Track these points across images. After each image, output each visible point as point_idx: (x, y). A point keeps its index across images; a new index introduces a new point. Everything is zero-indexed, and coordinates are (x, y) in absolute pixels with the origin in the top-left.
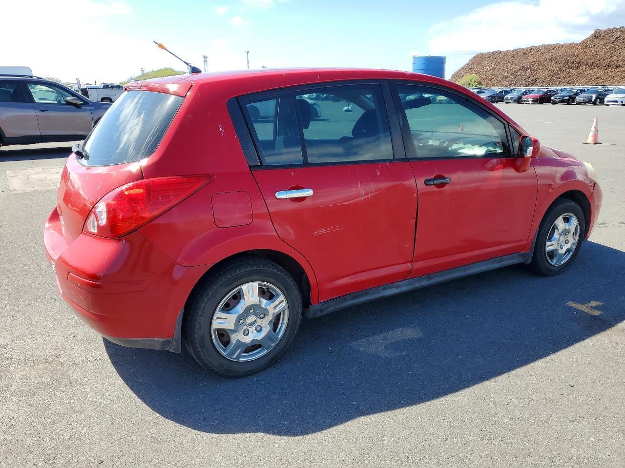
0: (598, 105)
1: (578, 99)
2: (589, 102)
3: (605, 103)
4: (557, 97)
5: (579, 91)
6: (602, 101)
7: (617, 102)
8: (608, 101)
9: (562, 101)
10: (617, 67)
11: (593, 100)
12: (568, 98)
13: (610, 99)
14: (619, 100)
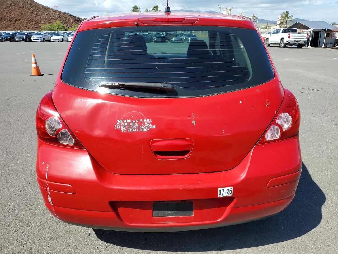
0: (28, 42)
1: (16, 38)
2: (23, 40)
3: (32, 40)
4: (3, 37)
5: (14, 34)
6: (30, 40)
7: (38, 40)
8: (34, 40)
9: (7, 40)
10: (16, 21)
11: (25, 39)
12: (9, 38)
13: (35, 38)
14: (40, 39)
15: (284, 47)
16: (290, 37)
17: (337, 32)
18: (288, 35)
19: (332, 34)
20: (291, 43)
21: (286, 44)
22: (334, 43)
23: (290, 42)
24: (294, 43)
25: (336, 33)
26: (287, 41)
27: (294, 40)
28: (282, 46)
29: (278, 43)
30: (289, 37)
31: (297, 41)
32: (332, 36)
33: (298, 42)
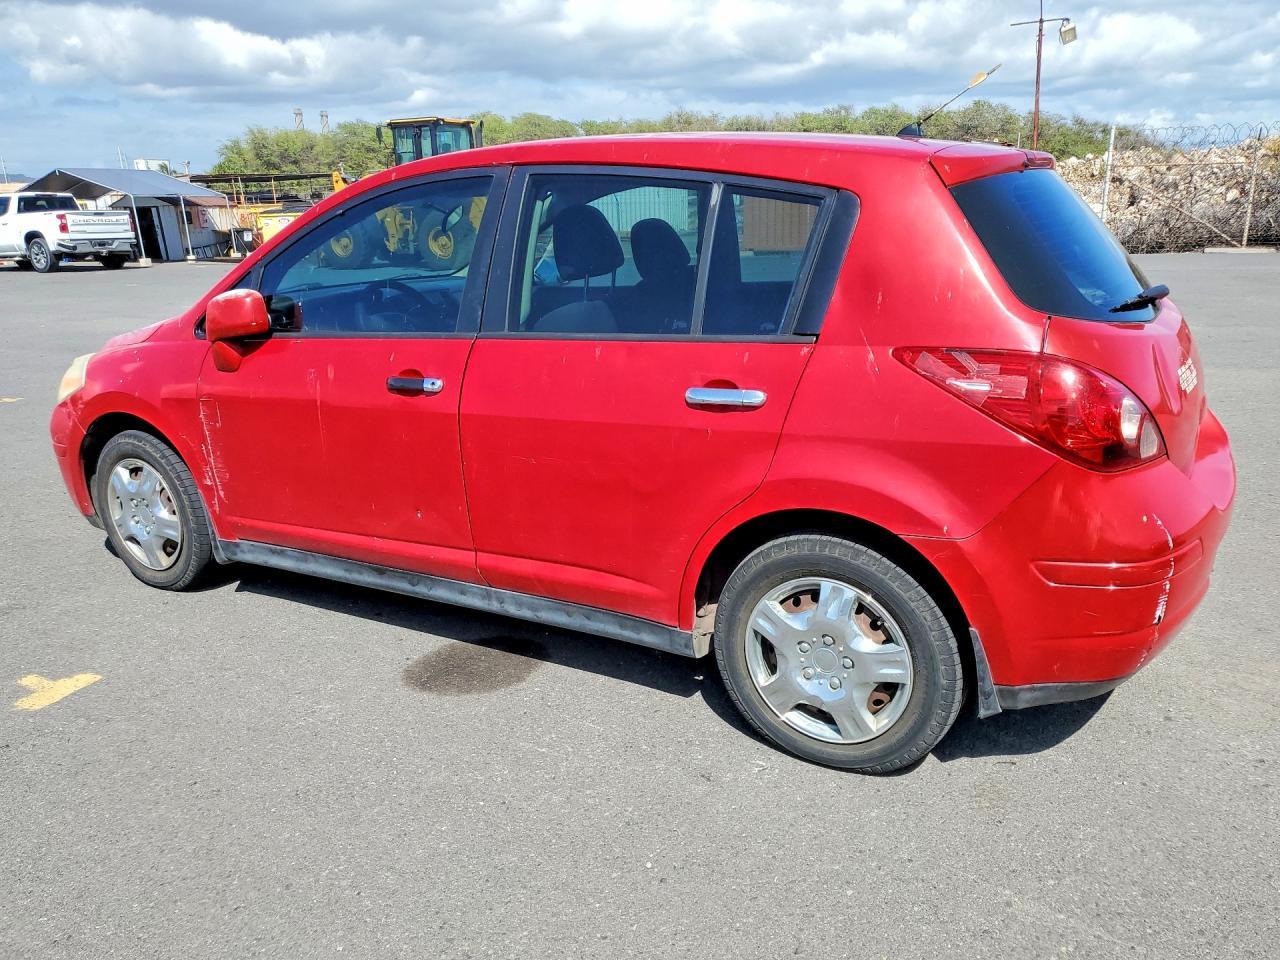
15: (54, 268)
16: (70, 228)
17: (210, 207)
18: (59, 222)
19: (201, 216)
20: (80, 250)
21: (58, 256)
22: (215, 245)
23: (75, 248)
24: (90, 249)
25: (210, 210)
26: (60, 245)
27: (90, 240)
28: (41, 262)
29: (19, 253)
30: (64, 228)
31: (102, 243)
32: (202, 222)
33: (104, 245)
